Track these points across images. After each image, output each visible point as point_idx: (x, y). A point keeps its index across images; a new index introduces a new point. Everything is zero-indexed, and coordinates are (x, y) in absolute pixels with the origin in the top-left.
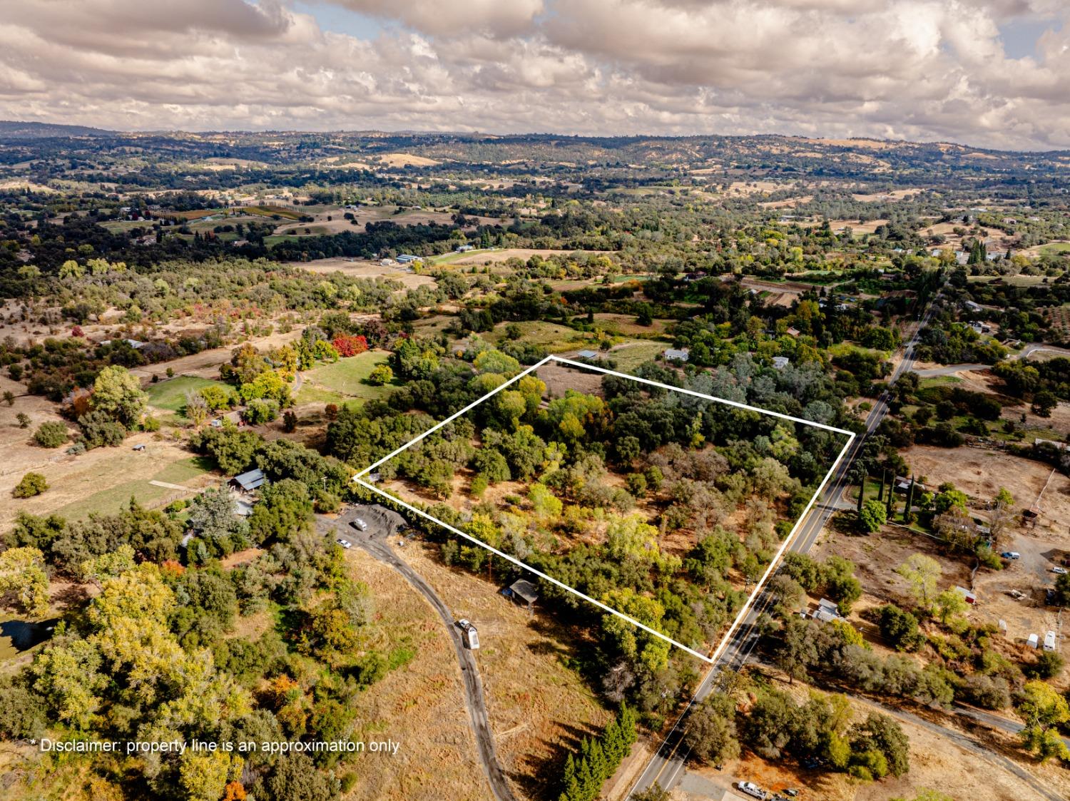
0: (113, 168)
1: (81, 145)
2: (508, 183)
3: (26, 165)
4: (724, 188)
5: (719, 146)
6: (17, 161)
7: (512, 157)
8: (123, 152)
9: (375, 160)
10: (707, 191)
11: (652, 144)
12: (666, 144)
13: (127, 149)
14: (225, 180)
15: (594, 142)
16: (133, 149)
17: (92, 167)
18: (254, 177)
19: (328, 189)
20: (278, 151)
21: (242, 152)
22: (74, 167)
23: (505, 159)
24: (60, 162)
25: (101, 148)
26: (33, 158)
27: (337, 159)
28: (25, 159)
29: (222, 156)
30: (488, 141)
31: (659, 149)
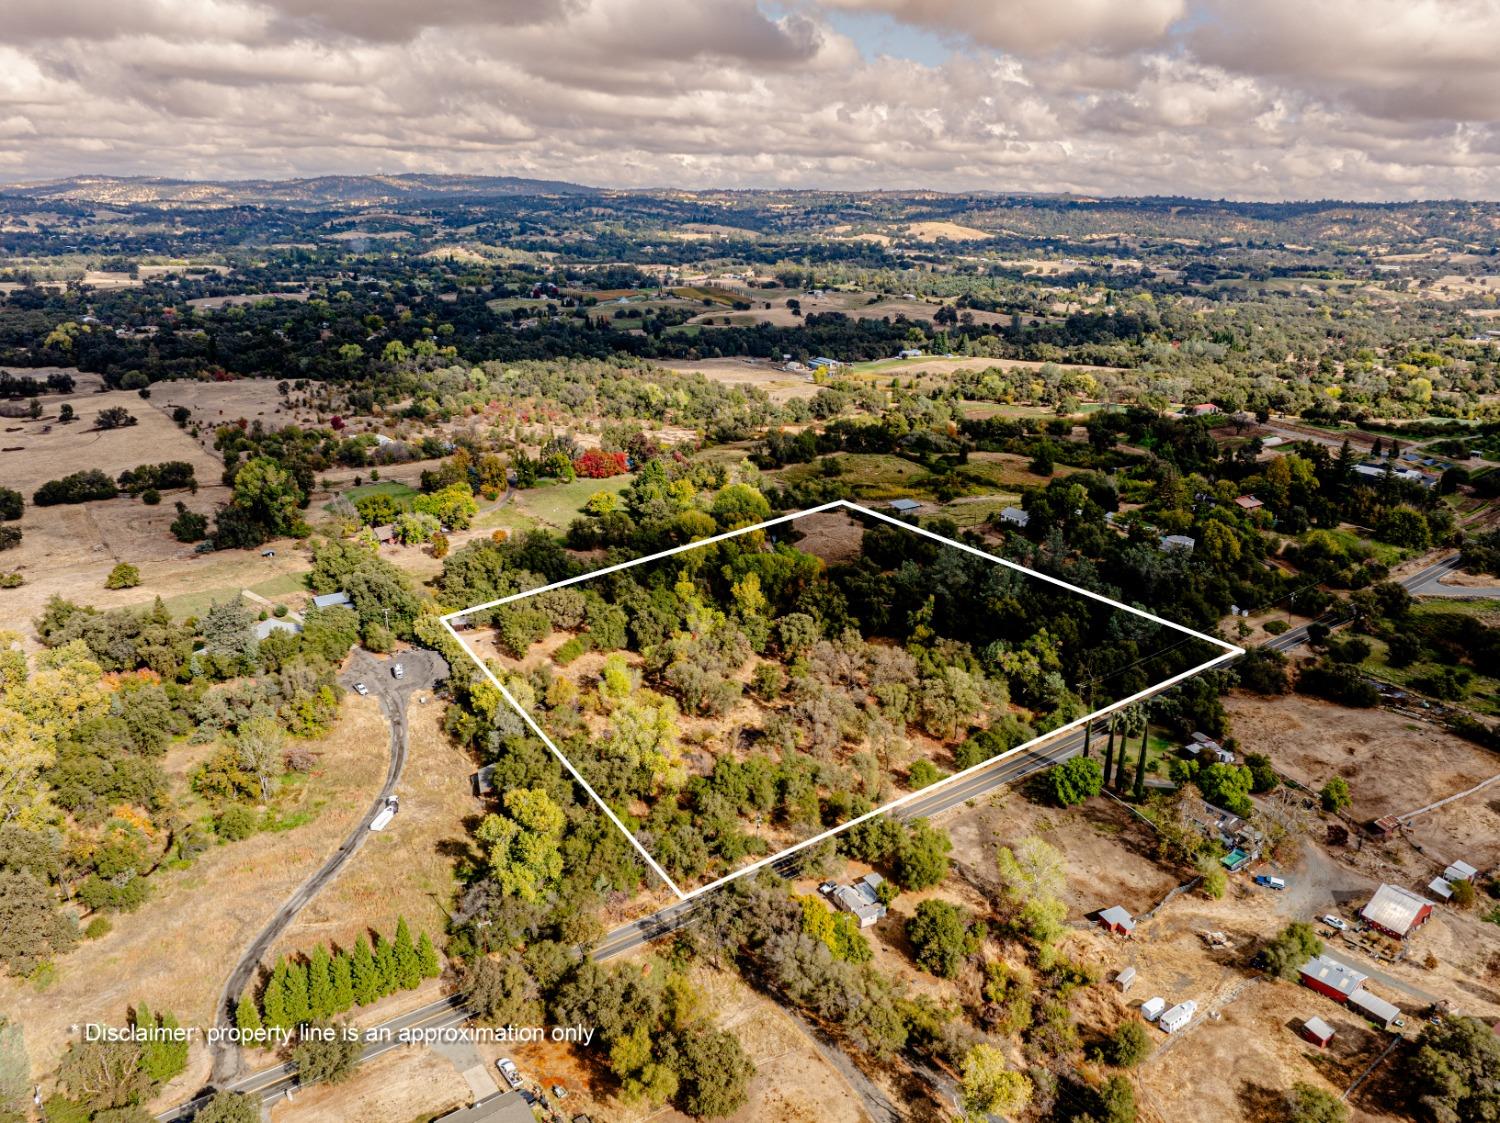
0: (567, 234)
1: (544, 204)
2: (1067, 266)
3: (472, 229)
4: (1423, 284)
5: (1457, 218)
6: (466, 223)
7: (1102, 229)
8: (590, 214)
9: (900, 230)
10: (1388, 288)
11: (1337, 214)
12: (1361, 215)
13: (595, 210)
14: (688, 254)
15: (1241, 210)
16: (602, 211)
17: (542, 233)
18: (725, 251)
19: (805, 268)
20: (780, 216)
21: (733, 218)
22: (522, 232)
23: (1091, 233)
24: (509, 225)
25: (566, 210)
26: (482, 220)
27: (849, 228)
28: (475, 221)
29: (703, 221)
30: (1073, 205)
31: (1347, 221)
